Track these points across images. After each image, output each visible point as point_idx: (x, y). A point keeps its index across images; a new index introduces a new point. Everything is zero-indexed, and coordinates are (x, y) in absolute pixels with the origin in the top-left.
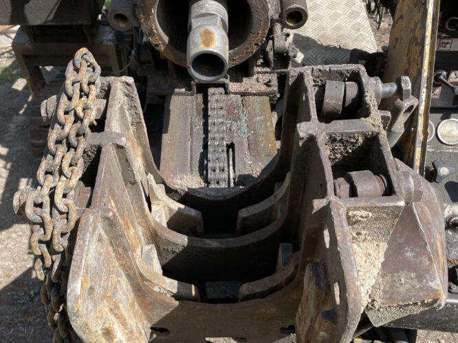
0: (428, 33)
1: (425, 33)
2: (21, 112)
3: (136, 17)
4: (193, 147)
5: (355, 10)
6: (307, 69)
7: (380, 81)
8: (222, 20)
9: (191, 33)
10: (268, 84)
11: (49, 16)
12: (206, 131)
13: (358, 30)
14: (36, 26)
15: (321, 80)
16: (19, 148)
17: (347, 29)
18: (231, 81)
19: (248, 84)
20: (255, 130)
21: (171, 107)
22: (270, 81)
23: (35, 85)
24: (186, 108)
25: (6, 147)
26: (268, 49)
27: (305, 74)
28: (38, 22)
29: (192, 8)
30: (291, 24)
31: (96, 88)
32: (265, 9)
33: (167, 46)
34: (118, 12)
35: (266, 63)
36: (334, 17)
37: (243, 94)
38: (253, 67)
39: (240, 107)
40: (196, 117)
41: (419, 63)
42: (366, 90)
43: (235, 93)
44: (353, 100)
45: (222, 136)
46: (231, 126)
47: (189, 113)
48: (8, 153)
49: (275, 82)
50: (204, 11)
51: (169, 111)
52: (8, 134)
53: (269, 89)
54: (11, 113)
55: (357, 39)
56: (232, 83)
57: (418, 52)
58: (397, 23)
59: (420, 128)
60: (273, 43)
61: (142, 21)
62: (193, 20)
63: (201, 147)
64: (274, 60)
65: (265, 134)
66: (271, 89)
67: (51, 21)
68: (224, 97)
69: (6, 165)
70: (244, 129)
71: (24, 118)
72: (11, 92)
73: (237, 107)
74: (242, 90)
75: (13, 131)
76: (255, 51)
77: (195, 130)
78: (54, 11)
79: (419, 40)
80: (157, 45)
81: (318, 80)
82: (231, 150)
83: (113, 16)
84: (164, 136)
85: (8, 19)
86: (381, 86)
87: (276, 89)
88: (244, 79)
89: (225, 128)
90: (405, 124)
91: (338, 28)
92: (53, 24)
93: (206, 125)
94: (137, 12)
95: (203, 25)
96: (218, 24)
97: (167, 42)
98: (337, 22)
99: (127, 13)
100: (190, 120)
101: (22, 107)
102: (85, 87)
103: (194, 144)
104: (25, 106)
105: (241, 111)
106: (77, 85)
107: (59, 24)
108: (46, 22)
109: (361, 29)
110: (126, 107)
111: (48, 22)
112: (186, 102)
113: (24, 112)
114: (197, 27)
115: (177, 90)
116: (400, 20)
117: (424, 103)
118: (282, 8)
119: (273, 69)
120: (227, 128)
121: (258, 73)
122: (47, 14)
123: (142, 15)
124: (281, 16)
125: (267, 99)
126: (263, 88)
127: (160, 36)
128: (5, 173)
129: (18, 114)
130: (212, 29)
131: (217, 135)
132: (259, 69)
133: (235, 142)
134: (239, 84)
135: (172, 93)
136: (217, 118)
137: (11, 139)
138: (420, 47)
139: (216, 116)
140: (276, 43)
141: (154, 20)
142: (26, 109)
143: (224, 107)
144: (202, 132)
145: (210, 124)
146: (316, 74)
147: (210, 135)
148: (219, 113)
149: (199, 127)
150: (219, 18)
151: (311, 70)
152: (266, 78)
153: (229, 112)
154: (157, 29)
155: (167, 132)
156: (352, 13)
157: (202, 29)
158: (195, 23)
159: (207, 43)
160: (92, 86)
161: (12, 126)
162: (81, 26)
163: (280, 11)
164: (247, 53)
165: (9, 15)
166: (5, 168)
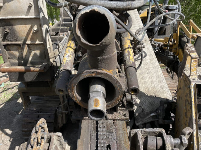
0: (193, 100)
1: (191, 100)
2: (20, 113)
3: (67, 91)
4: (91, 147)
5: (161, 79)
6: (139, 131)
7: (172, 138)
8: (103, 93)
9: (90, 99)
10: (124, 115)
11: (34, 78)
12: (97, 139)
13: (163, 88)
14: (29, 82)
15: (146, 135)
16: (17, 131)
17: (158, 88)
18: (108, 113)
19: (116, 115)
20: (120, 138)
21: (82, 126)
22: (125, 114)
23: (26, 104)
24: (89, 126)
25: (11, 130)
26: (124, 101)
27: (138, 133)
28: (29, 80)
29: (90, 88)
30: (132, 93)
31: (44, 140)
32: (121, 88)
33: (80, 101)
34: (60, 89)
35: (123, 106)
36: (152, 82)
37: (114, 120)
38: (118, 108)
39: (112, 126)
40: (93, 131)
41: (191, 112)
42: (166, 144)
43: (110, 119)
44: (161, 147)
45: (104, 141)
46: (109, 135)
47: (90, 129)
48: (12, 133)
49: (128, 115)
50: (95, 90)
51: (81, 127)
52: (12, 124)
53: (125, 118)
54: (15, 114)
55: (162, 92)
56: (109, 115)
57: (190, 107)
58: (179, 90)
59: (195, 142)
60: (126, 98)
61: (70, 92)
62: (90, 93)
63: (95, 147)
64: (127, 104)
65: (124, 140)
66: (126, 117)
67: (34, 80)
68: (106, 121)
69: (10, 139)
70: (115, 138)
71: (20, 116)
72: (17, 104)
73: (111, 126)
74: (114, 118)
75: (15, 122)
76: (118, 103)
77: (92, 137)
78: (36, 76)
79: (189, 102)
80: (76, 101)
81: (144, 135)
82: (109, 148)
83: (57, 90)
84: (78, 140)
85: (17, 80)
86: (173, 141)
87: (128, 117)
88: (114, 112)
89: (106, 137)
90: (188, 140)
91: (154, 87)
92: (35, 81)
93: (97, 135)
94: (67, 89)
95: (95, 96)
96: (101, 95)
97: (80, 99)
98: (154, 85)
99: (64, 90)
100: (90, 132)
101: (21, 111)
102: (39, 140)
103: (92, 145)
104: (22, 110)
105: (113, 128)
106: (36, 140)
107: (38, 81)
108: (32, 80)
109: (164, 88)
110: (58, 145)
111: (33, 80)
112: (89, 123)
113: (21, 113)
114: (92, 97)
115: (84, 118)
116: (180, 89)
117: (195, 131)
118: (128, 87)
119: (127, 108)
120: (107, 137)
121: (120, 110)
122: (33, 78)
123: (69, 90)
124: (128, 90)
125: (125, 122)
126: (123, 117)
127: (77, 97)
128: (9, 144)
129: (18, 114)
130: (98, 98)
131: (102, 141)
132: (120, 108)
133: (110, 144)
134: (112, 115)
135: (83, 119)
136: (102, 132)
137: (14, 126)
138: (190, 106)
139: (102, 131)
140: (127, 97)
141: (75, 92)
142: (22, 111)
143: (105, 127)
144: (96, 138)
145: (99, 135)
146: (143, 132)
147: (99, 141)
148: (103, 129)
149: (94, 136)
150: (101, 93)
151: (140, 131)
152: (124, 112)
153: (108, 128)
154: (76, 95)
155: (79, 138)
156: (159, 81)
157: (94, 98)
158: (92, 95)
159: (96, 106)
160: (43, 140)
161: (15, 120)
162: (47, 82)
163: (127, 88)
164: (114, 104)
165: (18, 78)
166: (10, 141)
